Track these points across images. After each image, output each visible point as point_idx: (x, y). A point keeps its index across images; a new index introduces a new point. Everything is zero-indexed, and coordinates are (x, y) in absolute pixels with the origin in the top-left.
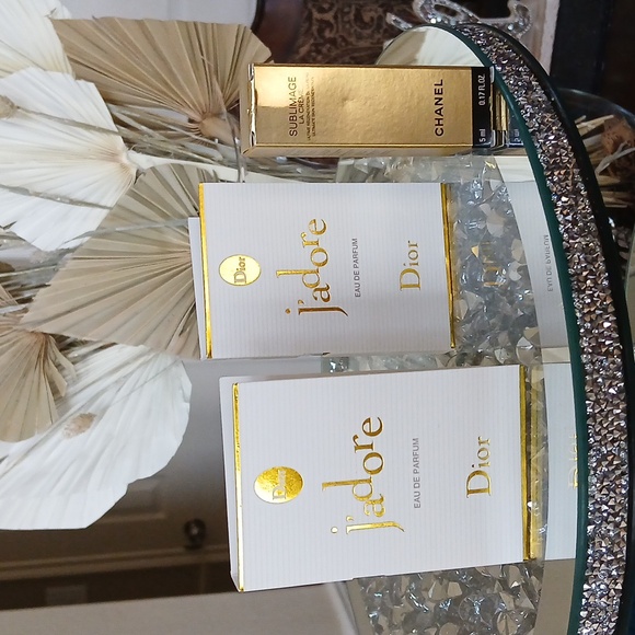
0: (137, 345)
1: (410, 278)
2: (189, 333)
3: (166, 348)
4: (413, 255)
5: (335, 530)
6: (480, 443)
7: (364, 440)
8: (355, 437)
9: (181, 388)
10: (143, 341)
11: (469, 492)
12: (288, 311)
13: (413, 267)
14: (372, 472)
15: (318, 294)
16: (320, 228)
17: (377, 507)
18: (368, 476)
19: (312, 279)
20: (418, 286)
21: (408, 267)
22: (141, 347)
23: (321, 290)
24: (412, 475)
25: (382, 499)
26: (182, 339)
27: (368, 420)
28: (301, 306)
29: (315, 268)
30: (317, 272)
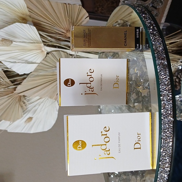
1: (116, 85)
4: (117, 79)
5: (95, 158)
6: (138, 134)
7: (104, 133)
8: (102, 132)
11: (135, 149)
12: (82, 94)
13: (117, 82)
14: (106, 142)
16: (92, 71)
17: (108, 152)
18: (105, 143)
19: (89, 85)
20: (118, 88)
23: (91, 88)
24: (118, 143)
25: (109, 150)
27: (106, 127)
28: (86, 93)
29: (90, 82)
30: (90, 83)
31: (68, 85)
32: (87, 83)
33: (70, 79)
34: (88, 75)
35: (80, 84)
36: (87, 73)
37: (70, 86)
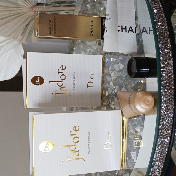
0: (7, 37)
1: (90, 84)
2: (24, 35)
3: (16, 39)
4: (92, 77)
8: (71, 132)
9: (21, 52)
10: (9, 36)
12: (52, 94)
13: (91, 81)
14: (76, 142)
15: (62, 88)
16: (64, 68)
17: (77, 154)
19: (60, 84)
20: (93, 87)
21: (90, 81)
22: (8, 38)
26: (22, 37)
27: (75, 127)
28: (57, 92)
29: (62, 80)
30: (62, 82)
31: (36, 84)
32: (58, 82)
33: (39, 76)
34: (59, 73)
35: (50, 82)
36: (59, 70)
37: (38, 85)
